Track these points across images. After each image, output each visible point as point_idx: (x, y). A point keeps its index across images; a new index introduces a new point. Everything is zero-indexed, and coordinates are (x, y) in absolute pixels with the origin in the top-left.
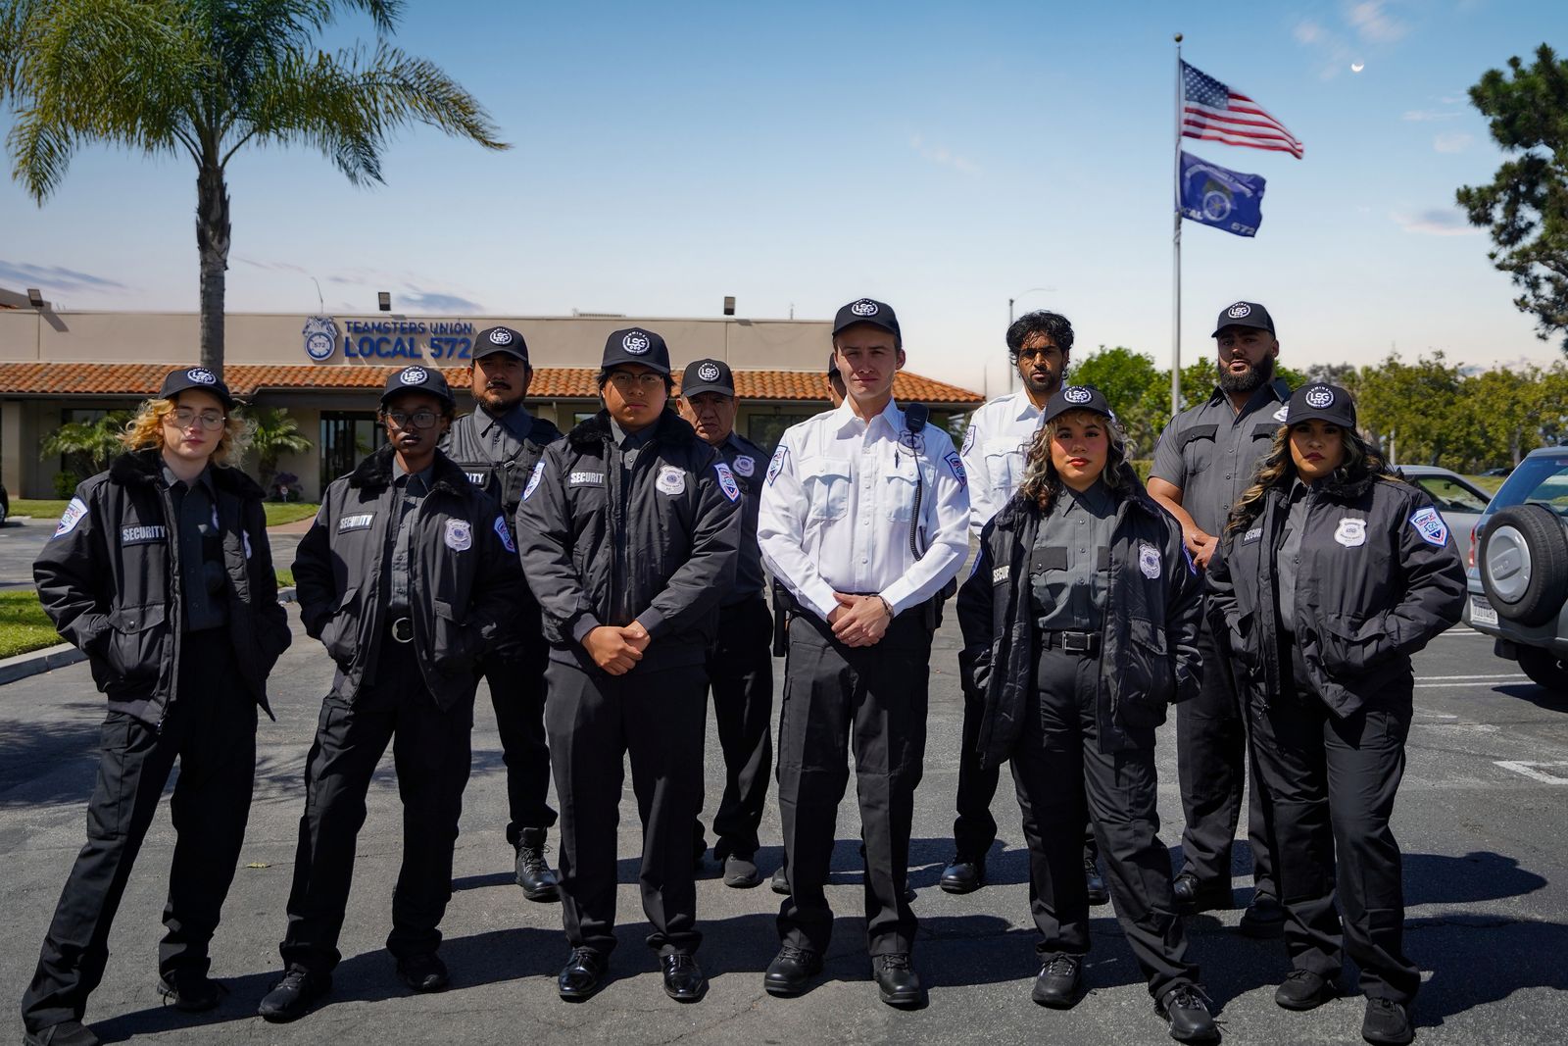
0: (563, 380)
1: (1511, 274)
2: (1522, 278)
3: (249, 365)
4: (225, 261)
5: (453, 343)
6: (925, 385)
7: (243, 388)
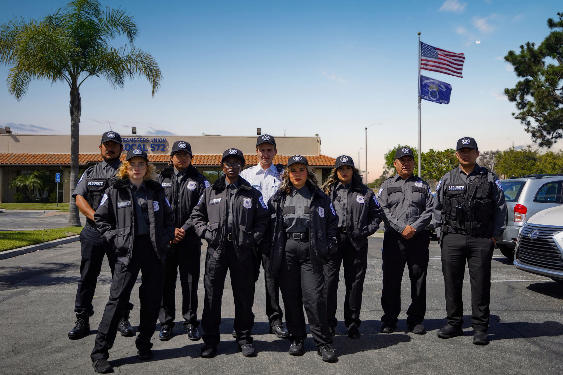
0: (199, 159)
1: (520, 120)
2: (524, 122)
3: (85, 154)
4: (79, 119)
5: (159, 146)
6: (330, 160)
7: (83, 162)
